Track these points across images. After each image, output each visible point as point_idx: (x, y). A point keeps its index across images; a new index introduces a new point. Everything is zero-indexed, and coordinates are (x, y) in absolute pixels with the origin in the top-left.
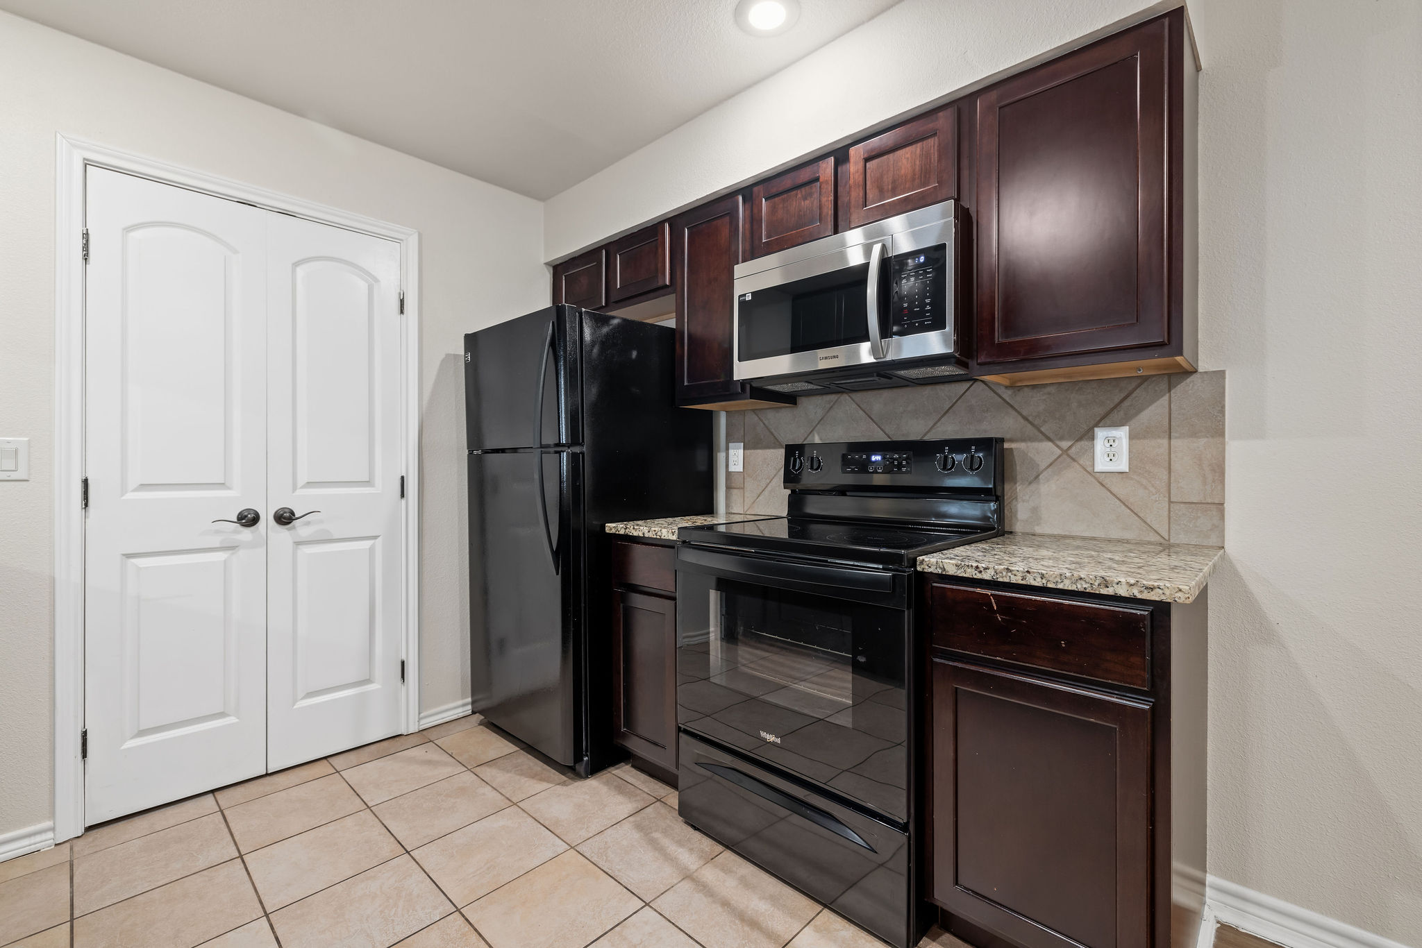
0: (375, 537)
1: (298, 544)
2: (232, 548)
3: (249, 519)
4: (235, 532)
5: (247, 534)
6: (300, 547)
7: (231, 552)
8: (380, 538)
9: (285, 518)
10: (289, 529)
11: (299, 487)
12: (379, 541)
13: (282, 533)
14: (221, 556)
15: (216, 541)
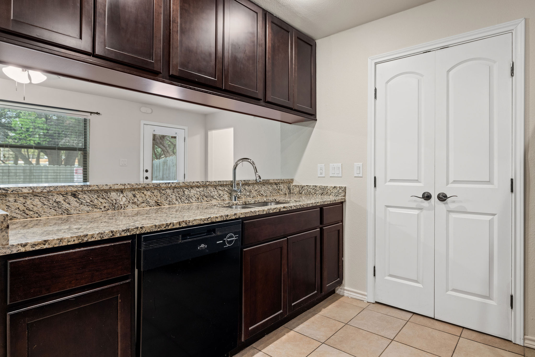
0: (494, 215)
1: (449, 211)
2: (421, 209)
3: (427, 197)
4: (421, 202)
5: (426, 203)
6: (450, 213)
7: (420, 211)
8: (496, 216)
9: (443, 198)
10: (444, 204)
11: (450, 183)
12: (496, 218)
13: (440, 205)
14: (416, 212)
15: (414, 205)
